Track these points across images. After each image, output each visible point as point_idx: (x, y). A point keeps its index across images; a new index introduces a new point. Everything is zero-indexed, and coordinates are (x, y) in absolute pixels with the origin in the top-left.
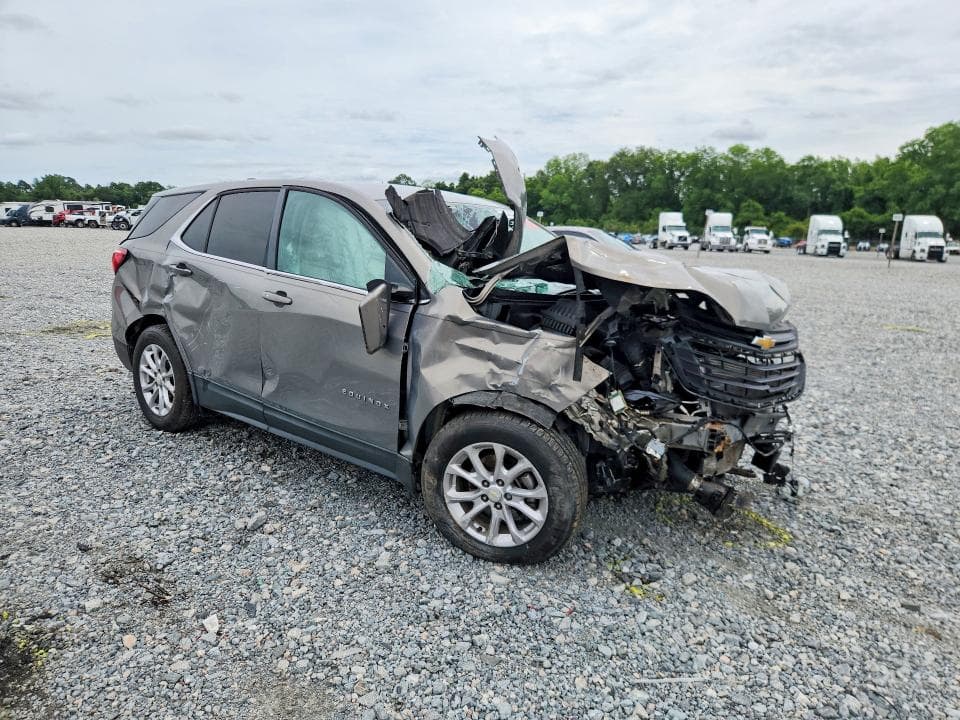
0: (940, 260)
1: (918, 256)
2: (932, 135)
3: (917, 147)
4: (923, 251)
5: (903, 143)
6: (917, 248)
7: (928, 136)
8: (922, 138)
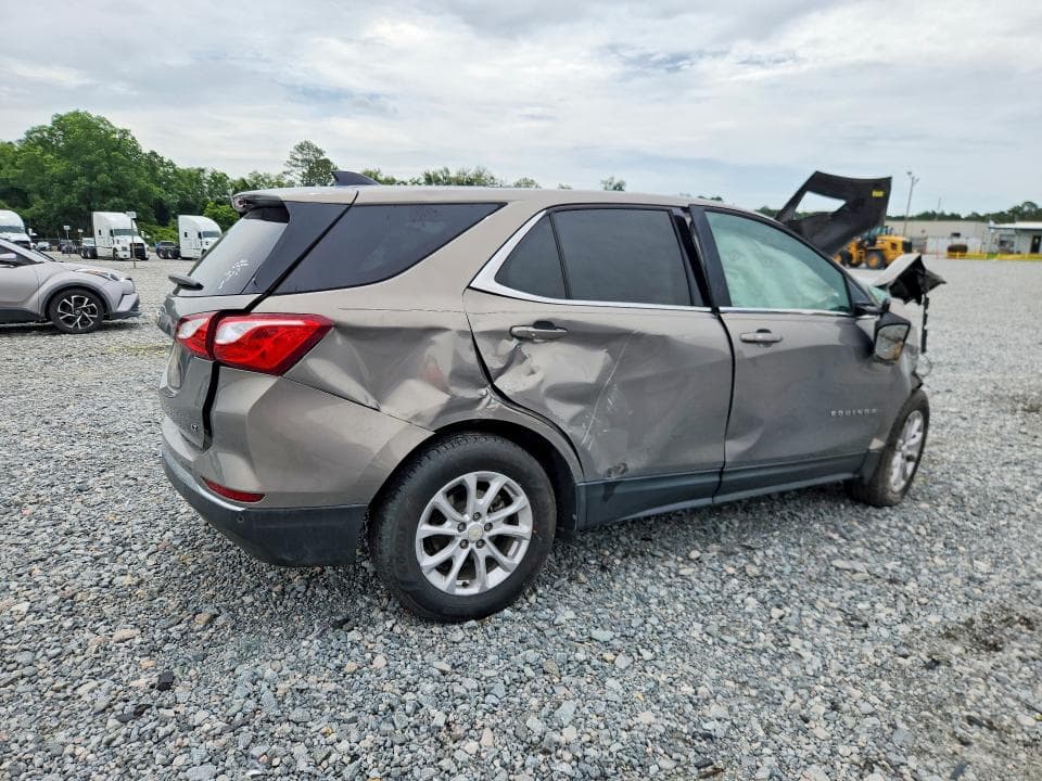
0: (144, 258)
1: (121, 254)
2: (60, 122)
3: (46, 134)
4: (124, 249)
5: (29, 128)
6: (119, 247)
7: (54, 123)
8: (49, 125)
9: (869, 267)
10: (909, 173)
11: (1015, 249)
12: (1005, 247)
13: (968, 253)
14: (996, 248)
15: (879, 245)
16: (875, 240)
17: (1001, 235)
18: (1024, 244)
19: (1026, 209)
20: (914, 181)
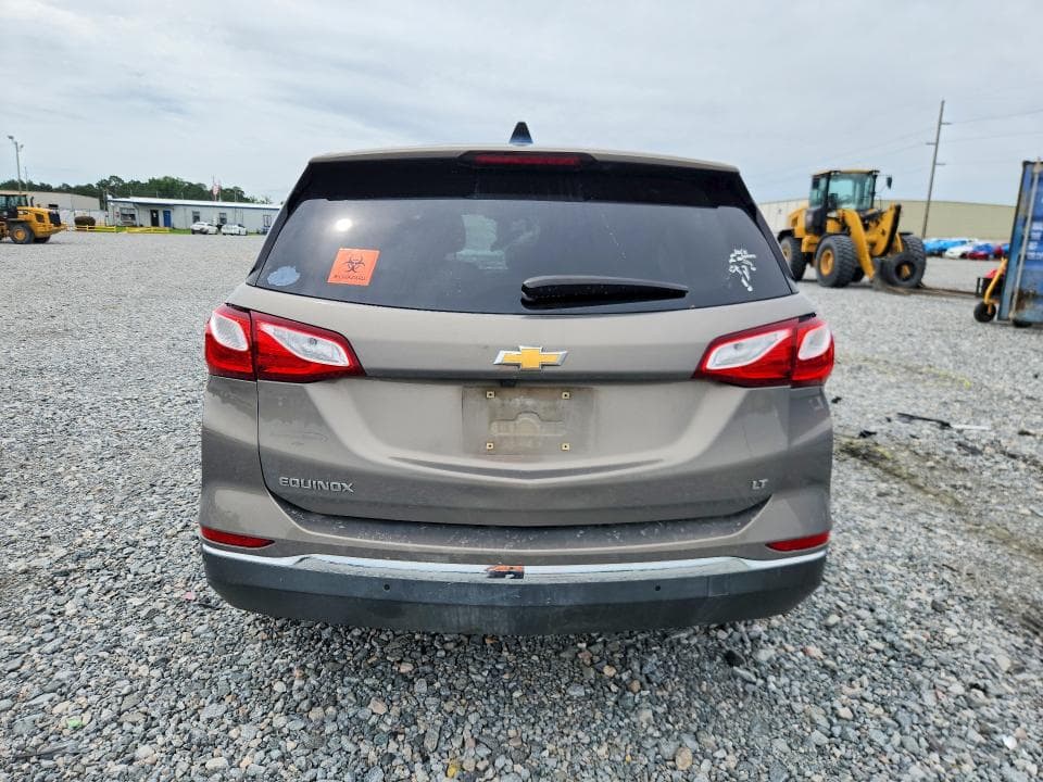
9: (15, 242)
10: (11, 138)
11: (137, 222)
12: (128, 220)
13: (97, 225)
14: (119, 221)
15: (21, 217)
16: (17, 211)
17: (121, 209)
18: (144, 218)
19: (113, 183)
20: (18, 148)
